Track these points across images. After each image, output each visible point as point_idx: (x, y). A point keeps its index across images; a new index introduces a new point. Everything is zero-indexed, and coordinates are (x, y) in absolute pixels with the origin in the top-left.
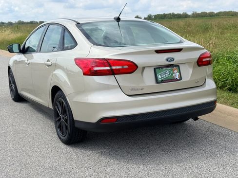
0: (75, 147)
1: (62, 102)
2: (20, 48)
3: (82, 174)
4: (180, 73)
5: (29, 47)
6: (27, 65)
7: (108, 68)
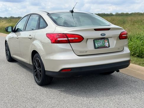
0: (45, 87)
1: (38, 60)
2: (13, 29)
3: (50, 102)
4: (109, 43)
5: (18, 29)
6: (17, 39)
7: (66, 39)
